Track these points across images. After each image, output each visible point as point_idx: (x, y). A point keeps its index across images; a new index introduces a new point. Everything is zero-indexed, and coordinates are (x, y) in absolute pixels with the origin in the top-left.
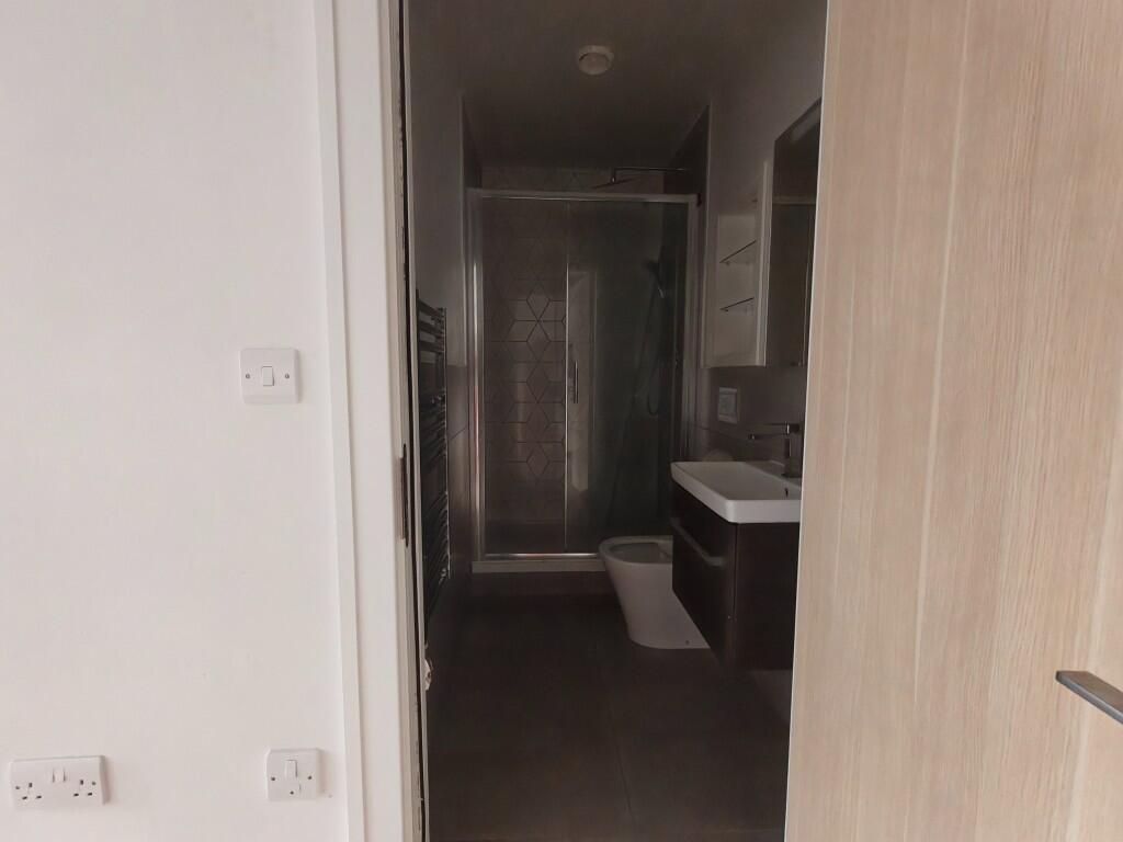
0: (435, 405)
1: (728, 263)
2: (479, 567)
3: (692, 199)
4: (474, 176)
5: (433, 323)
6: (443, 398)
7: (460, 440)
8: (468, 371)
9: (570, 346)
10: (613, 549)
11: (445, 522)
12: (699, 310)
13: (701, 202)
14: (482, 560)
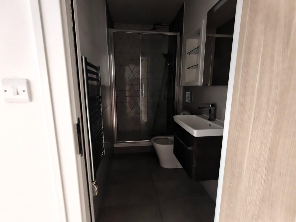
0: (97, 99)
1: (189, 54)
2: (116, 145)
3: (178, 34)
4: (110, 25)
5: (95, 71)
6: (100, 97)
7: (108, 108)
8: (111, 87)
9: (141, 80)
10: (155, 140)
11: (102, 137)
12: (180, 69)
13: (181, 35)
14: (117, 143)
